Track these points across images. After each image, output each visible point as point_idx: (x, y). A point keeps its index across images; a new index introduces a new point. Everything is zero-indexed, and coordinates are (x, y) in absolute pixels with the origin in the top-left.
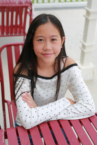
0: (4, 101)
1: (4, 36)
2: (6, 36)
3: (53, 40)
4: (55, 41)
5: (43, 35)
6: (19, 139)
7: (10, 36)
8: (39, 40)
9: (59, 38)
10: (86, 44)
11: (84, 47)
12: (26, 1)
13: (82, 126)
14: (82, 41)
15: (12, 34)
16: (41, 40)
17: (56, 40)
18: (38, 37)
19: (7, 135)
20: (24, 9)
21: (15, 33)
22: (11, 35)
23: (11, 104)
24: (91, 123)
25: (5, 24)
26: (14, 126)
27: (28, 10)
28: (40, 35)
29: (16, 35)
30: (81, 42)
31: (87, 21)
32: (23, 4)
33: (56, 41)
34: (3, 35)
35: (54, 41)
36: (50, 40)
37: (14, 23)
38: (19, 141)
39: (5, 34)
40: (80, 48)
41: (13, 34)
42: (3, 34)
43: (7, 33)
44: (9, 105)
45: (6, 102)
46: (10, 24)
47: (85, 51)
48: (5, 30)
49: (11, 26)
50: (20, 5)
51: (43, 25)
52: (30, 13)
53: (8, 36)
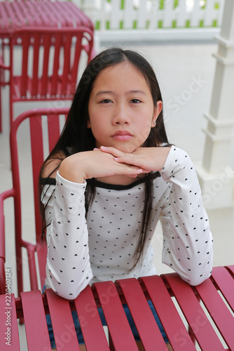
0: (20, 243)
1: (26, 100)
2: (32, 100)
3: (134, 101)
4: (138, 105)
5: (113, 90)
6: (50, 326)
7: (41, 100)
8: (101, 102)
9: (147, 98)
10: (216, 122)
11: (212, 127)
12: (79, 21)
13: (199, 301)
14: (207, 114)
15: (45, 95)
16: (106, 101)
17: (141, 102)
18: (100, 93)
19: (22, 309)
20: (74, 39)
21: (52, 94)
22: (43, 97)
23: (35, 250)
24: (219, 292)
25: (30, 73)
26: (40, 288)
27: (85, 42)
28: (104, 89)
29: (53, 97)
30: (205, 116)
31: (220, 66)
32: (72, 25)
33: (141, 104)
34: (23, 98)
35: (135, 104)
36: (128, 100)
37: (50, 72)
38: (50, 329)
39: (29, 96)
40: (203, 131)
41: (48, 96)
42: (25, 95)
43: (34, 93)
44: (31, 254)
45: (26, 245)
46: (40, 73)
47: (215, 138)
48: (30, 86)
49: (43, 77)
50: (66, 29)
51: (111, 67)
52: (88, 48)
53: (37, 100)
